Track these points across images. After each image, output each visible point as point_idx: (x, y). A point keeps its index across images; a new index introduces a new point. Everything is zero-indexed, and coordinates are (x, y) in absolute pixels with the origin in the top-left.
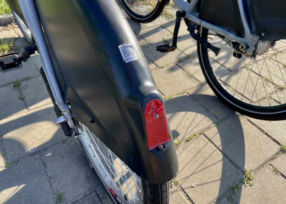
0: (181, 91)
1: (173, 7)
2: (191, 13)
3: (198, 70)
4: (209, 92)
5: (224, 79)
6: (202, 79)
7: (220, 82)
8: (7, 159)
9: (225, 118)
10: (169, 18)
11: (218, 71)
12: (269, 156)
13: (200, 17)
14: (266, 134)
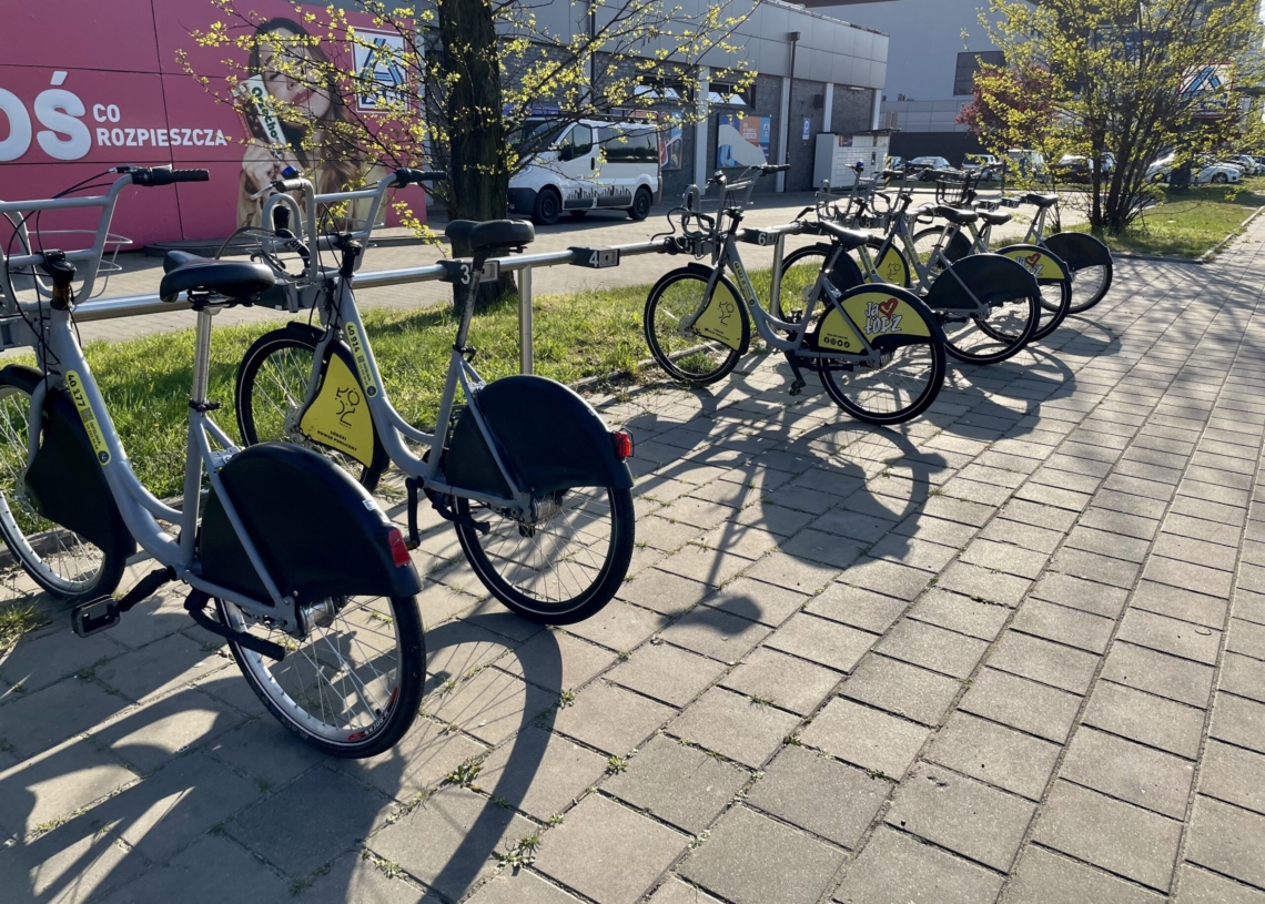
0: (446, 617)
1: (399, 473)
2: (434, 479)
3: (473, 581)
4: (499, 608)
5: (525, 584)
6: (483, 591)
7: (520, 591)
8: (140, 770)
9: (527, 639)
10: (393, 498)
11: (513, 575)
12: (600, 668)
13: (450, 482)
14: (598, 644)
